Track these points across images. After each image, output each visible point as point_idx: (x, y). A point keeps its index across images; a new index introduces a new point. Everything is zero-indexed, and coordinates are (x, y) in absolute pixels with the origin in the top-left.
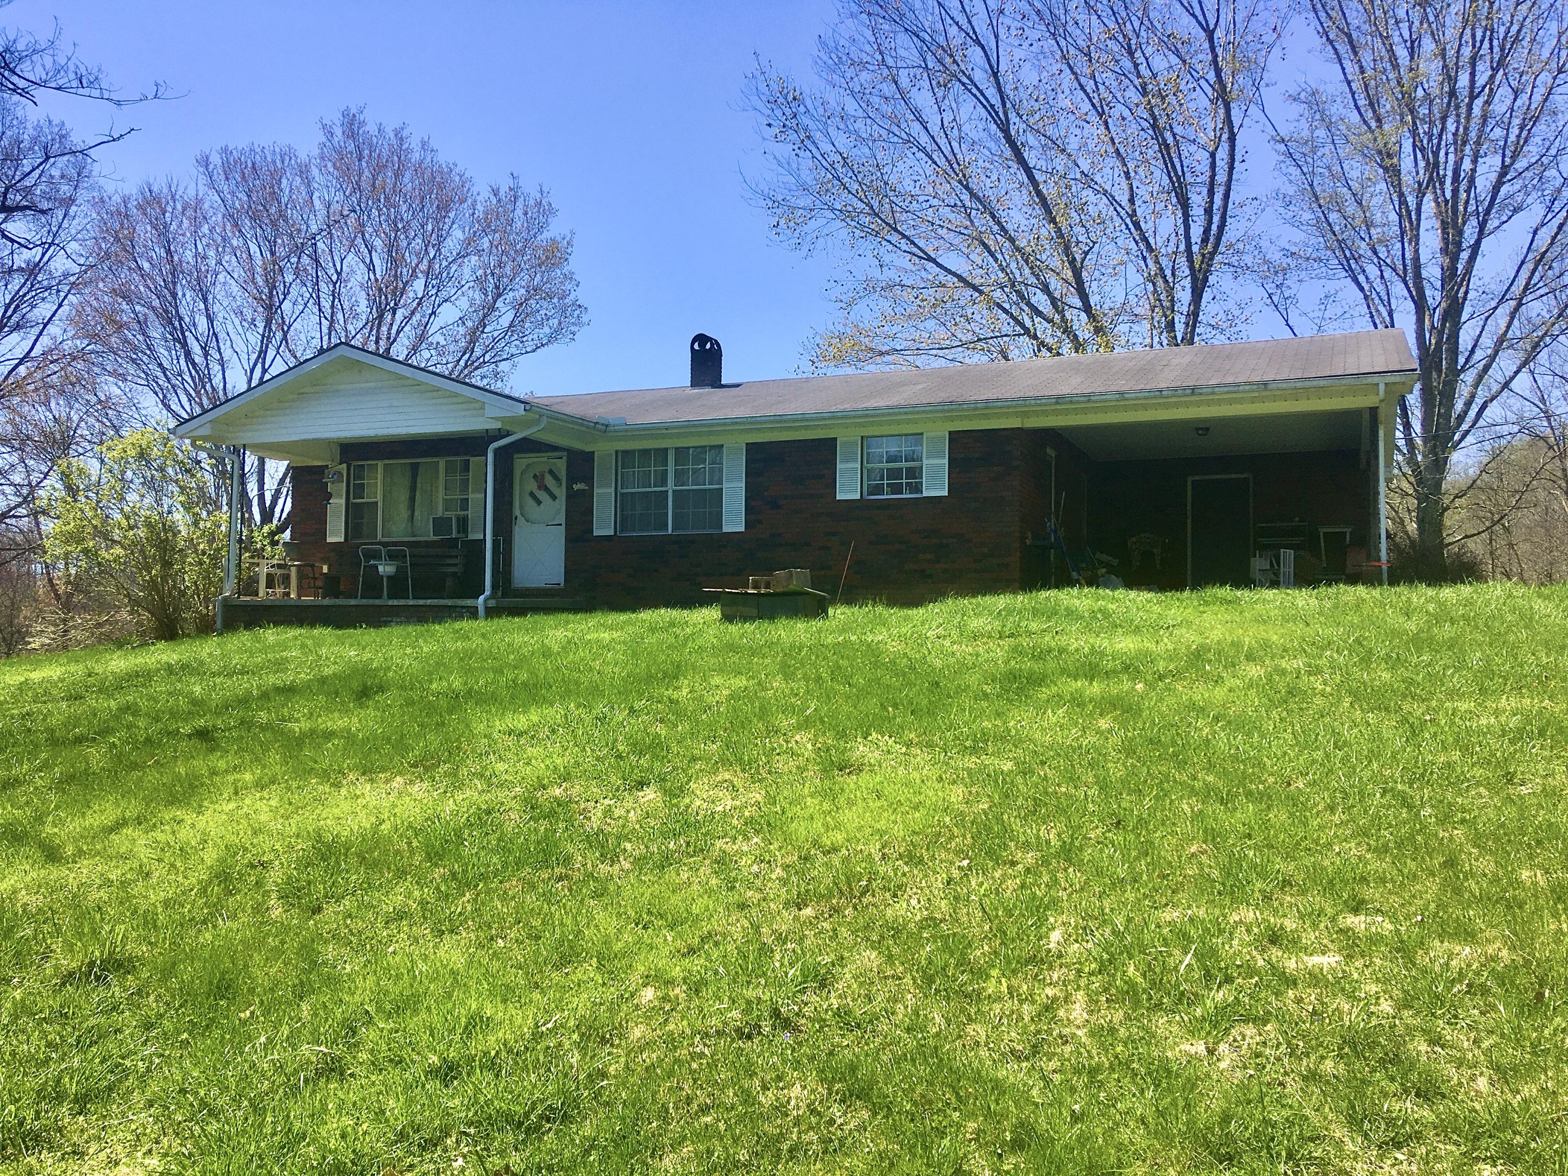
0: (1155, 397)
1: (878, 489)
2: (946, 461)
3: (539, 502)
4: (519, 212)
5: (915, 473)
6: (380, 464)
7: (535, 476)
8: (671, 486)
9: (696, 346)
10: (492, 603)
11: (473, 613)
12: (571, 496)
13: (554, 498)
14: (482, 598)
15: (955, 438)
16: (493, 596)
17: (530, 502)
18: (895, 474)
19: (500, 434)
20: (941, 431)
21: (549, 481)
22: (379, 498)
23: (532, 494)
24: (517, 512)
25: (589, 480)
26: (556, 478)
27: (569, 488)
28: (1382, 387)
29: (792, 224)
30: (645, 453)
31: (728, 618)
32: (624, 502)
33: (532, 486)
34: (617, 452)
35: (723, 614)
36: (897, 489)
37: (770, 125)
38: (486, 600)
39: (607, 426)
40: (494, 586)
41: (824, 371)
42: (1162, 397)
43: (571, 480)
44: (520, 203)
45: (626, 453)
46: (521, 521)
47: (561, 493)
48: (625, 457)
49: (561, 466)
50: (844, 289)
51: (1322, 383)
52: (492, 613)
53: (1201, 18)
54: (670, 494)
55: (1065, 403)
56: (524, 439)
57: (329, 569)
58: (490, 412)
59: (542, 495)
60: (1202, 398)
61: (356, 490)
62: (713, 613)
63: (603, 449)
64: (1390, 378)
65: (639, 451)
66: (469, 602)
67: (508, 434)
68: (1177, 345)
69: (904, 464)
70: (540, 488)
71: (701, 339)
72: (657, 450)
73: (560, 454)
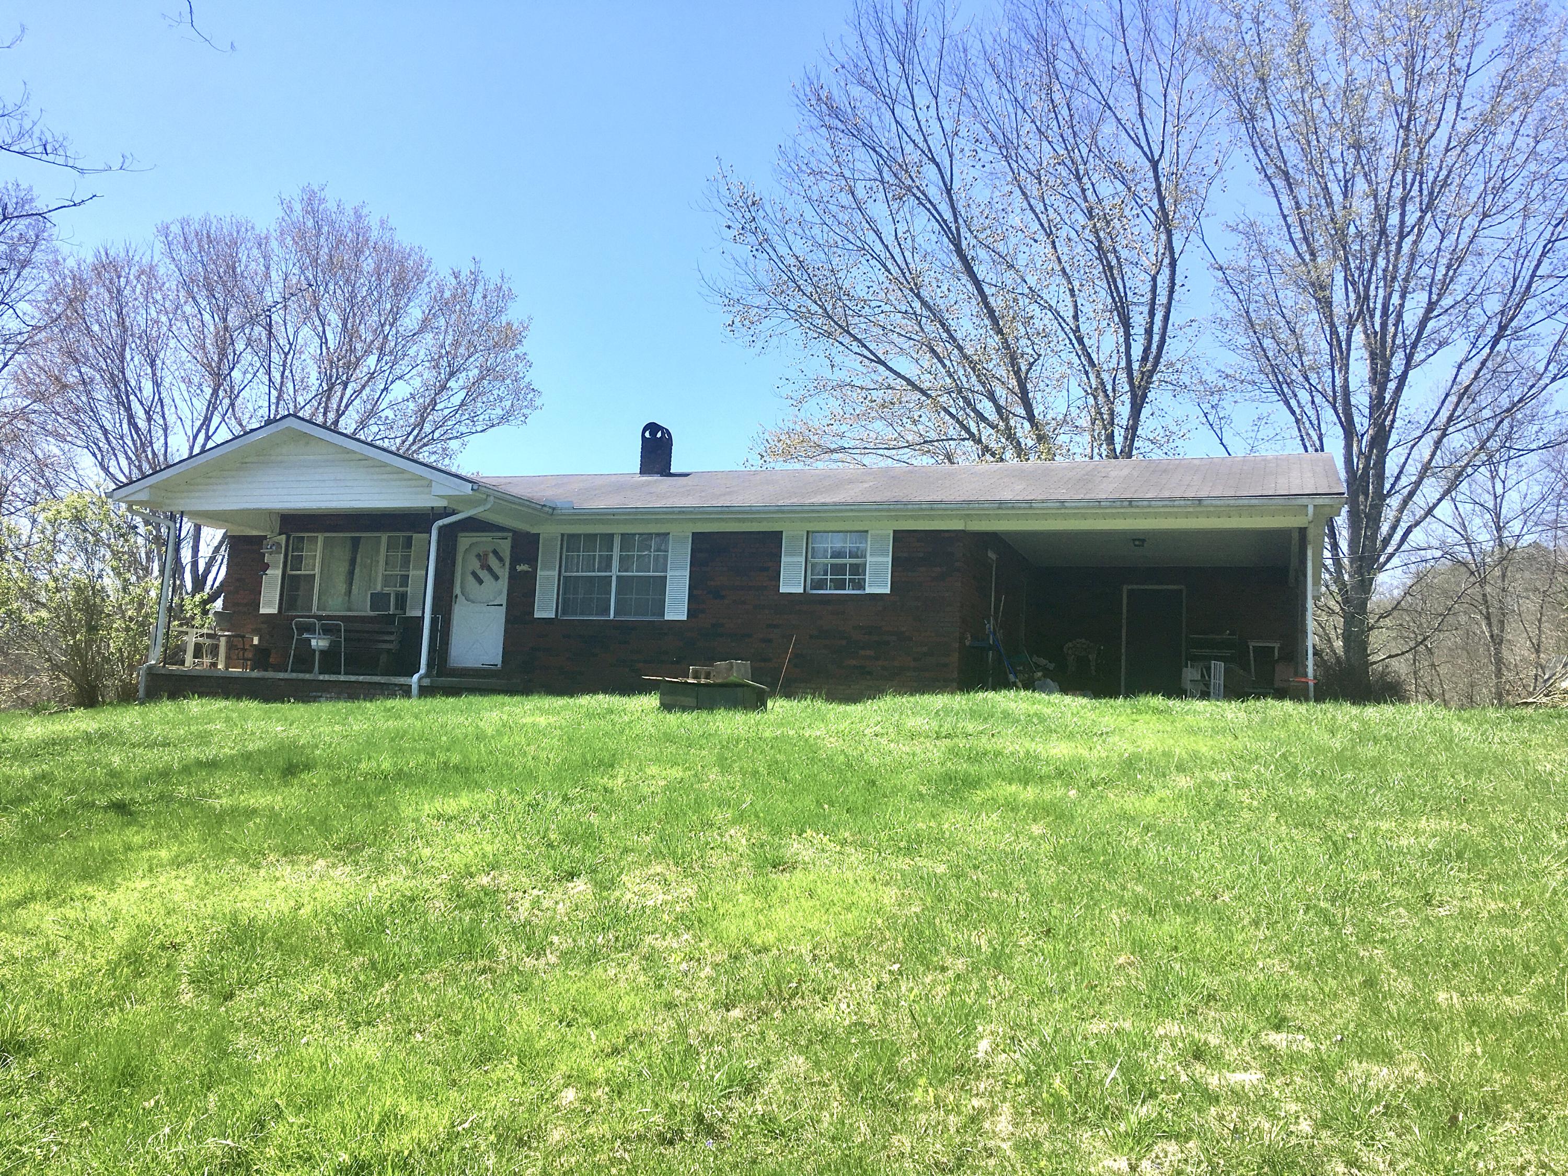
0: (1093, 507)
1: (820, 584)
2: (890, 559)
3: (480, 582)
4: (478, 295)
5: (858, 569)
6: (321, 537)
7: (478, 556)
8: (615, 572)
9: (647, 435)
10: (426, 682)
11: (406, 692)
12: (514, 577)
13: (497, 578)
14: (416, 677)
15: (900, 537)
16: (427, 675)
17: (471, 579)
18: (838, 569)
19: (446, 512)
20: (887, 529)
21: (493, 562)
22: (317, 571)
23: (474, 574)
24: (457, 590)
25: (533, 561)
26: (501, 559)
27: (512, 568)
28: (1311, 509)
29: (747, 322)
30: (591, 537)
31: (667, 707)
32: (567, 585)
33: (475, 564)
34: (563, 535)
35: (661, 704)
36: (840, 585)
37: (729, 227)
38: (420, 679)
39: (554, 509)
40: (429, 665)
41: (772, 465)
42: (1100, 507)
43: (515, 561)
44: (480, 288)
45: (572, 537)
46: (461, 598)
47: (504, 574)
48: (571, 541)
49: (505, 547)
50: (796, 387)
51: (1254, 502)
52: (425, 692)
53: (1146, 149)
54: (614, 579)
55: (1007, 508)
56: (470, 519)
57: (260, 640)
58: (437, 490)
59: (483, 574)
60: (1137, 510)
61: (293, 561)
62: (652, 701)
63: (548, 531)
64: (1320, 501)
65: (585, 535)
66: (402, 680)
67: (454, 513)
68: (1116, 457)
69: (848, 561)
70: (482, 567)
71: (652, 427)
72: (603, 536)
73: (505, 534)
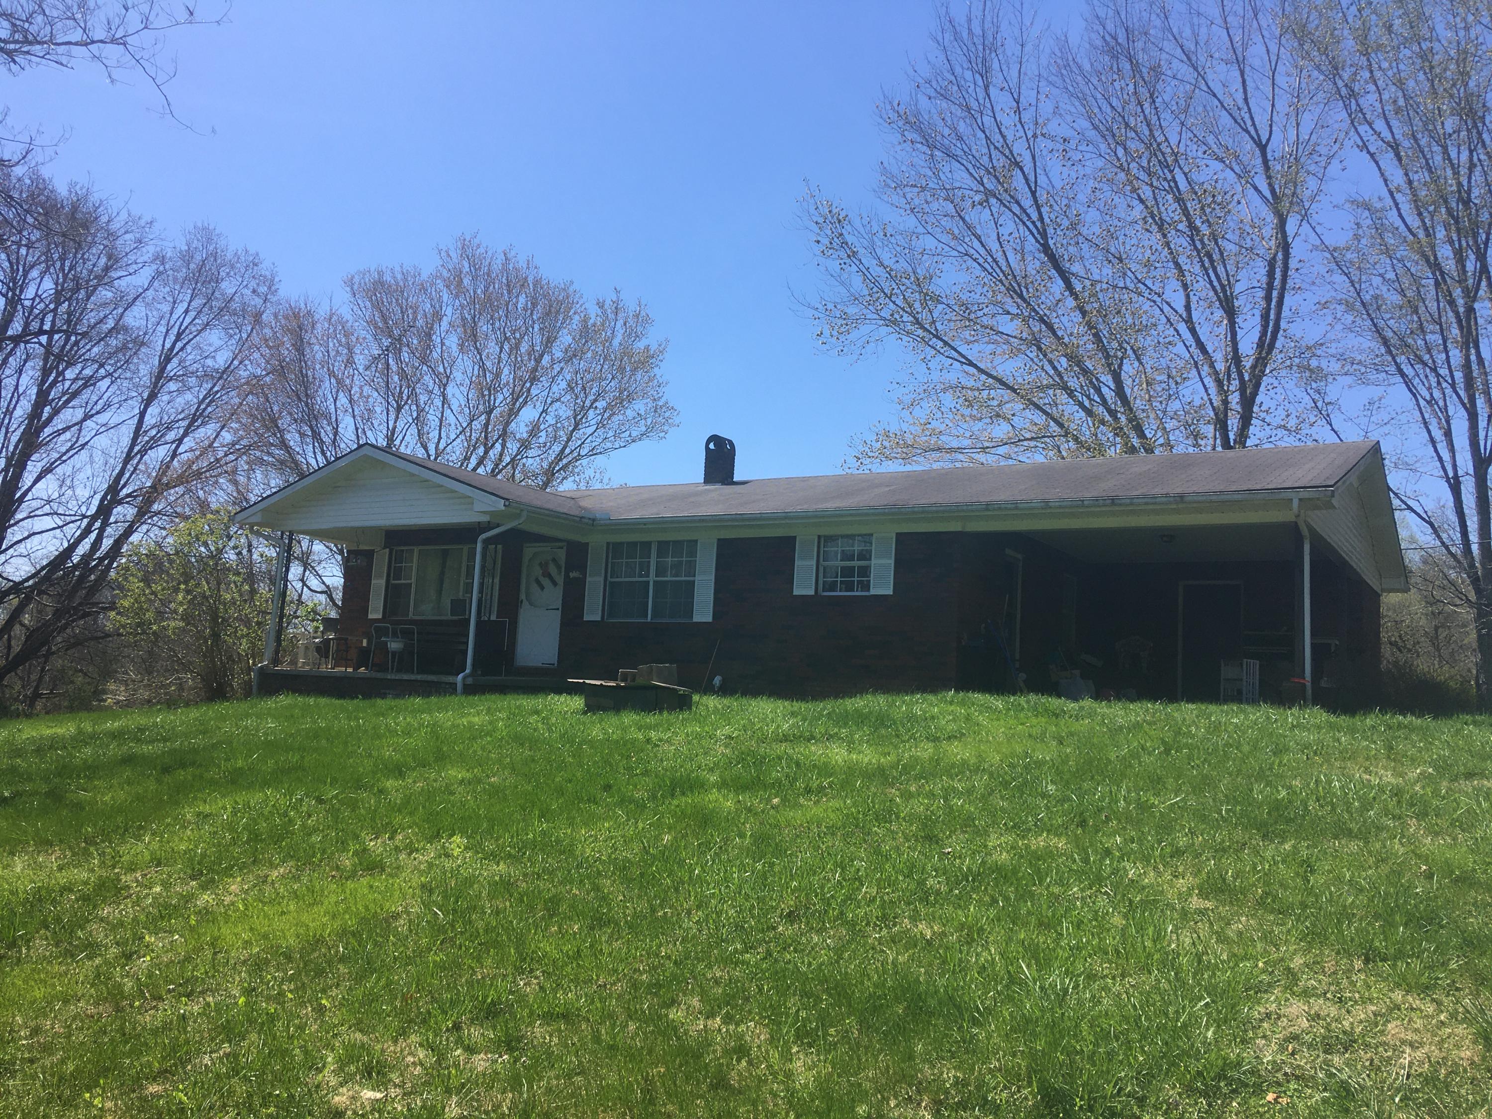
0: (1077, 507)
1: (832, 587)
2: (892, 562)
3: (542, 588)
5: (865, 571)
6: (416, 550)
7: (541, 564)
8: (652, 578)
9: (712, 446)
10: (470, 681)
11: (451, 689)
12: (568, 582)
13: (555, 584)
14: (461, 676)
15: (901, 538)
16: (471, 675)
17: (535, 587)
18: (848, 572)
20: (887, 534)
21: (553, 570)
22: (413, 580)
23: (538, 581)
24: (523, 596)
25: (583, 568)
26: (559, 567)
27: (567, 576)
28: (1296, 503)
30: (634, 544)
31: (590, 708)
32: (612, 590)
33: (538, 571)
34: (608, 544)
35: (586, 705)
36: (849, 587)
38: (464, 678)
39: (594, 520)
42: (1083, 506)
43: (568, 569)
45: (615, 544)
46: (526, 604)
47: (560, 580)
48: (615, 549)
49: (562, 555)
51: (1236, 497)
52: (470, 690)
53: (1253, 132)
54: (651, 584)
55: (994, 509)
57: (368, 643)
58: (478, 507)
59: (546, 582)
60: (1122, 508)
61: (394, 572)
62: (577, 702)
63: (597, 541)
64: (1304, 494)
65: (628, 543)
66: (451, 679)
67: (498, 526)
69: (856, 563)
70: (544, 575)
71: (714, 438)
72: (643, 543)
73: (560, 544)
